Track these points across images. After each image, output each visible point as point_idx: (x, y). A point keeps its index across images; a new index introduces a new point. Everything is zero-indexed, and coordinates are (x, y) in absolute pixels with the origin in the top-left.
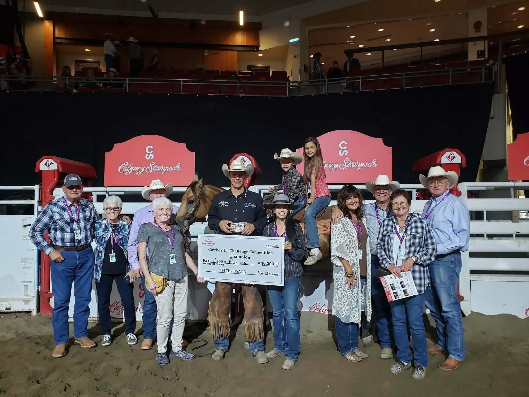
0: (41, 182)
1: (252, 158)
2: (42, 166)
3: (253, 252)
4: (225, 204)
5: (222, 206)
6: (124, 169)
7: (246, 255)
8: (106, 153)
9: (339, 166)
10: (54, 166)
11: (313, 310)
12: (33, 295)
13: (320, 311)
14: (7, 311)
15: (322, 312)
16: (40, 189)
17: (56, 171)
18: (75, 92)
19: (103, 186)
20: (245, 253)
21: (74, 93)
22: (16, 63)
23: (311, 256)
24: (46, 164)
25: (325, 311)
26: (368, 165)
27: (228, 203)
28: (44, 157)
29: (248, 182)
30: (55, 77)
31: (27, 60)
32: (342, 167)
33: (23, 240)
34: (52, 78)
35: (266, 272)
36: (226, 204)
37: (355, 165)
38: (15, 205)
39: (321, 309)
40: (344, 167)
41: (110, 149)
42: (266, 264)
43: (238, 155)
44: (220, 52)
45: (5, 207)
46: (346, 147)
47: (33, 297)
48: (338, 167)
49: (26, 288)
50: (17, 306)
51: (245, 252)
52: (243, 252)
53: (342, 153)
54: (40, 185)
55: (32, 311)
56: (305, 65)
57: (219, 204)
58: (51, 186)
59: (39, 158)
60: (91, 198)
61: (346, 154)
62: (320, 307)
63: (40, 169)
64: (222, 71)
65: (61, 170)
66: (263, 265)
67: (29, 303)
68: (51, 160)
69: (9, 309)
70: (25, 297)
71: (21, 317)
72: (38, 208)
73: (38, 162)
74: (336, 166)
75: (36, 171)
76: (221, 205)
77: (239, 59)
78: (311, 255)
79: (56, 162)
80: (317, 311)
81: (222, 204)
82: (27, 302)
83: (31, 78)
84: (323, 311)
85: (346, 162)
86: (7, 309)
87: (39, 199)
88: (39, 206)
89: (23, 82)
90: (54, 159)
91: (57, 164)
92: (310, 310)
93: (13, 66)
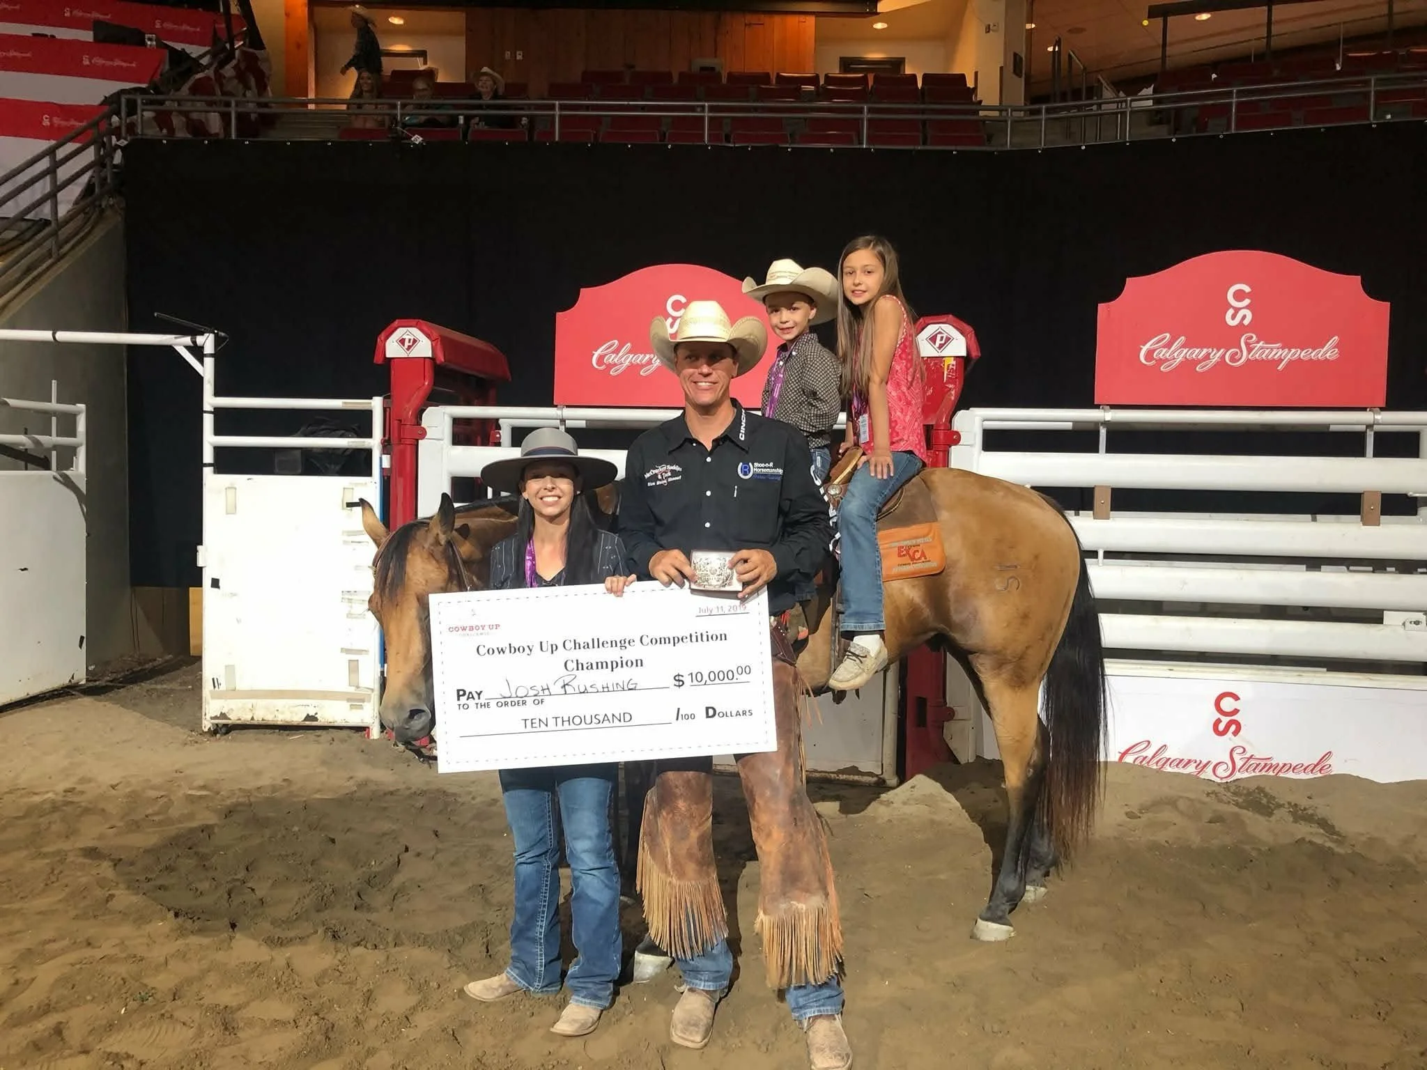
0: (389, 390)
1: (969, 328)
2: (393, 348)
3: (655, 641)
4: (669, 474)
5: (658, 483)
6: (611, 359)
7: (631, 654)
8: (559, 315)
9: (1225, 353)
10: (424, 348)
11: (1129, 759)
12: (372, 687)
13: (1148, 762)
14: (308, 723)
15: (1155, 767)
16: (385, 410)
17: (427, 360)
18: (417, 143)
19: (550, 404)
20: (623, 647)
21: (414, 144)
22: (234, 62)
23: (857, 656)
24: (402, 341)
25: (1165, 763)
26: (1313, 354)
27: (677, 468)
28: (396, 323)
29: (953, 398)
30: (311, 102)
31: (256, 52)
32: (1233, 359)
33: (345, 542)
34: (305, 104)
35: (707, 709)
36: (674, 473)
37: (1273, 353)
38: (318, 451)
39: (1153, 757)
40: (1241, 358)
41: (569, 301)
42: (706, 677)
43: (928, 319)
44: (764, 18)
45: (298, 453)
46: (1247, 302)
47: (372, 690)
48: (1223, 356)
49: (353, 667)
50: (334, 713)
51: (624, 644)
52: (613, 644)
53: (1233, 317)
54: (385, 398)
55: (368, 728)
56: (1015, 55)
57: (647, 475)
58: (416, 400)
59: (384, 325)
60: (498, 436)
61: (1246, 322)
62: (1149, 753)
63: (388, 355)
64: (778, 74)
65: (441, 358)
66: (695, 682)
67: (361, 707)
68: (415, 332)
69: (314, 718)
70: (352, 690)
71: (343, 741)
72: (381, 459)
73: (383, 336)
74: (1216, 356)
75: (378, 360)
76: (654, 478)
77: (820, 39)
78: (854, 654)
79: (428, 336)
80: (1141, 762)
81: (660, 477)
82: (356, 701)
83: (266, 105)
84: (1157, 762)
85: (1247, 344)
86: (308, 718)
87: (384, 436)
88: (384, 454)
89: (253, 116)
90: (425, 329)
91: (432, 341)
92: (1121, 758)
93: (228, 71)
